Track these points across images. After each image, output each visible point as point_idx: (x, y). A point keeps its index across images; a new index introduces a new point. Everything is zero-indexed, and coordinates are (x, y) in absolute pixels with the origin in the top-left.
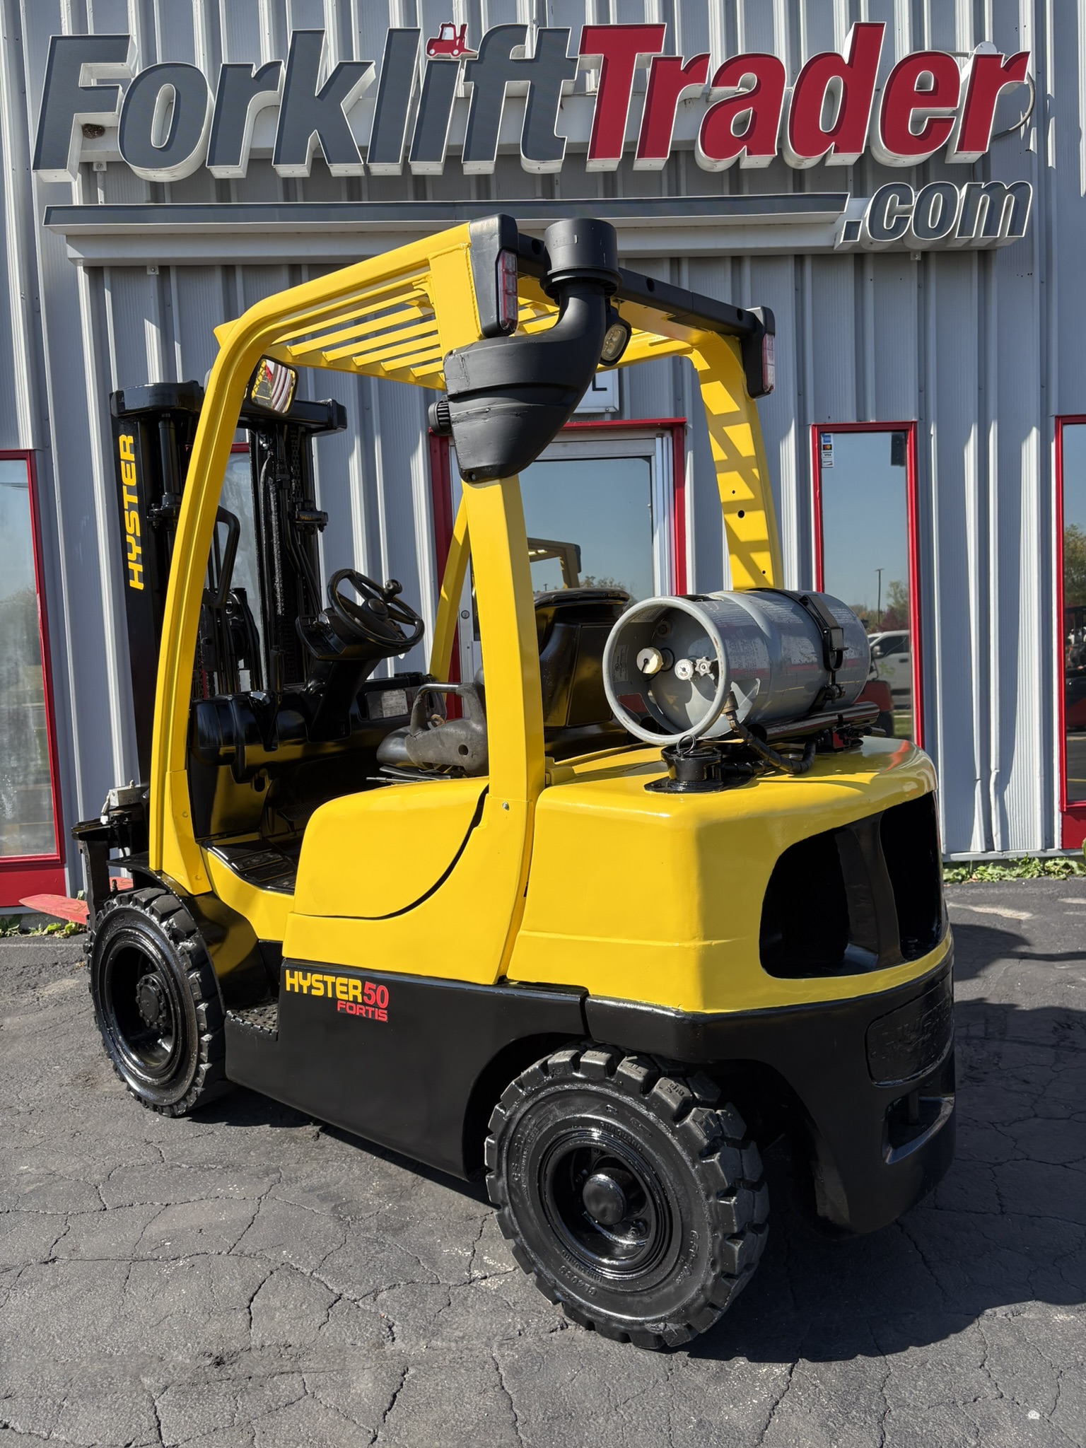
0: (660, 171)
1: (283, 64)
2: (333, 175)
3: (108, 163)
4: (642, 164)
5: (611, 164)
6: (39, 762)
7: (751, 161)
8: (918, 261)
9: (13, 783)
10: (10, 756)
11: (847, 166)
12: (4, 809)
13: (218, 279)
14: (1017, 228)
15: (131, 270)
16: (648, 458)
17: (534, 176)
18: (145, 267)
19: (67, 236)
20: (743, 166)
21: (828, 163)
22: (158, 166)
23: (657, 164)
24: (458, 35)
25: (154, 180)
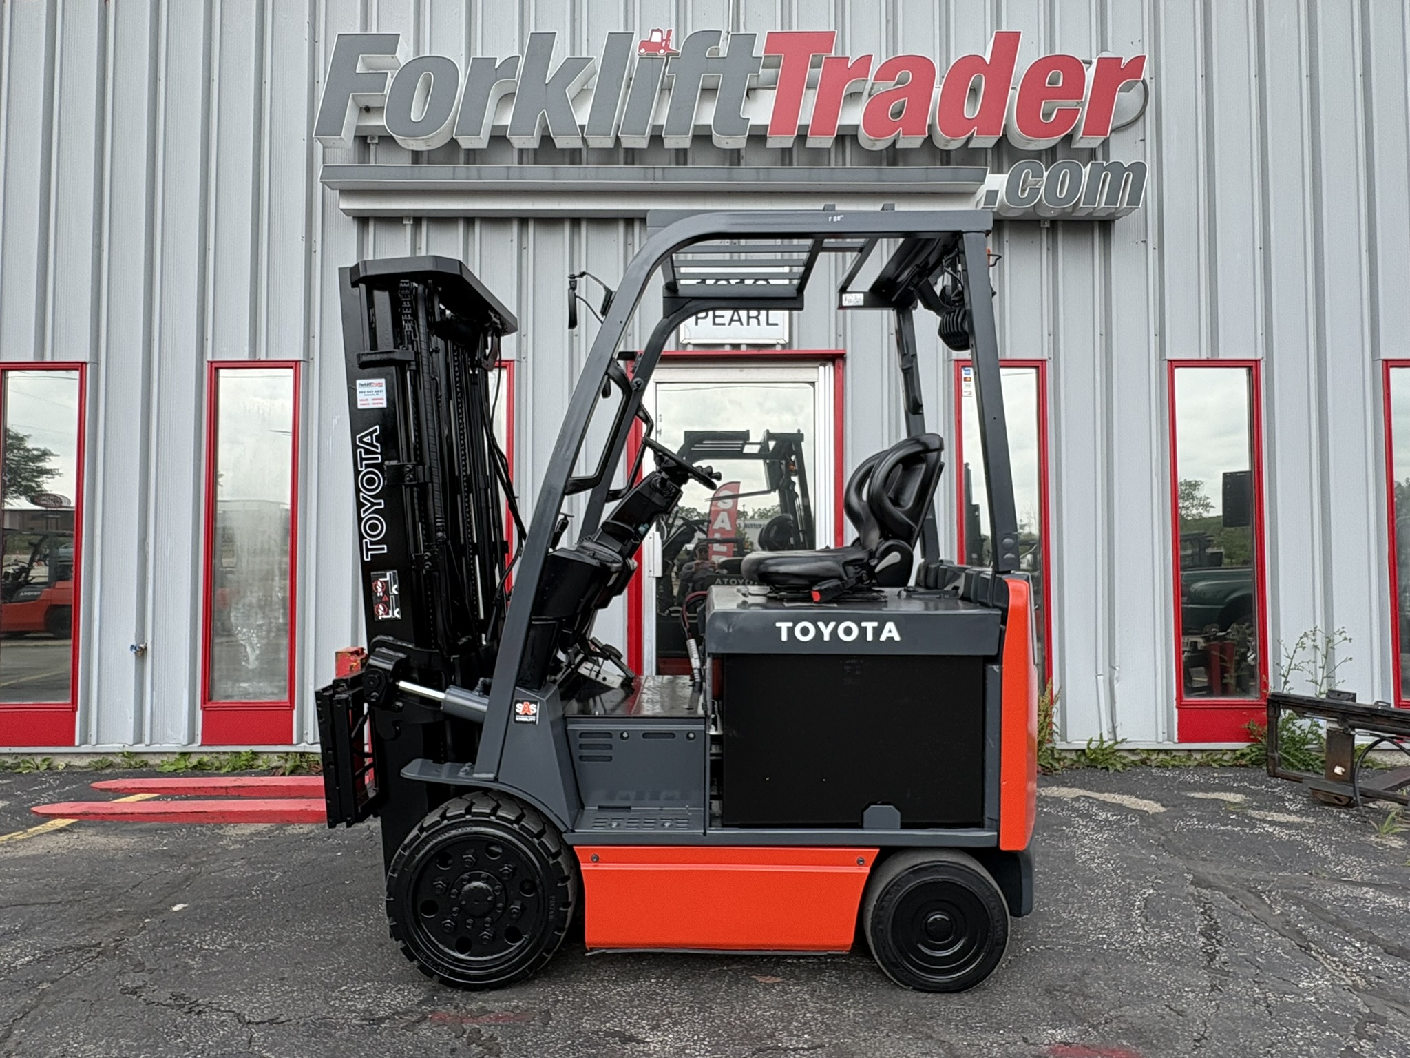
0: (829, 149)
1: (521, 59)
2: (558, 146)
3: (380, 137)
4: (812, 142)
5: (788, 142)
6: (281, 621)
7: (905, 142)
8: (1048, 228)
9: (258, 636)
10: (257, 613)
11: (986, 149)
12: (248, 659)
13: (461, 227)
14: (1134, 200)
15: (392, 220)
16: (814, 383)
17: (725, 150)
18: (403, 218)
19: (340, 191)
20: (897, 147)
21: (971, 146)
22: (413, 136)
23: (827, 142)
24: (664, 38)
25: (416, 149)
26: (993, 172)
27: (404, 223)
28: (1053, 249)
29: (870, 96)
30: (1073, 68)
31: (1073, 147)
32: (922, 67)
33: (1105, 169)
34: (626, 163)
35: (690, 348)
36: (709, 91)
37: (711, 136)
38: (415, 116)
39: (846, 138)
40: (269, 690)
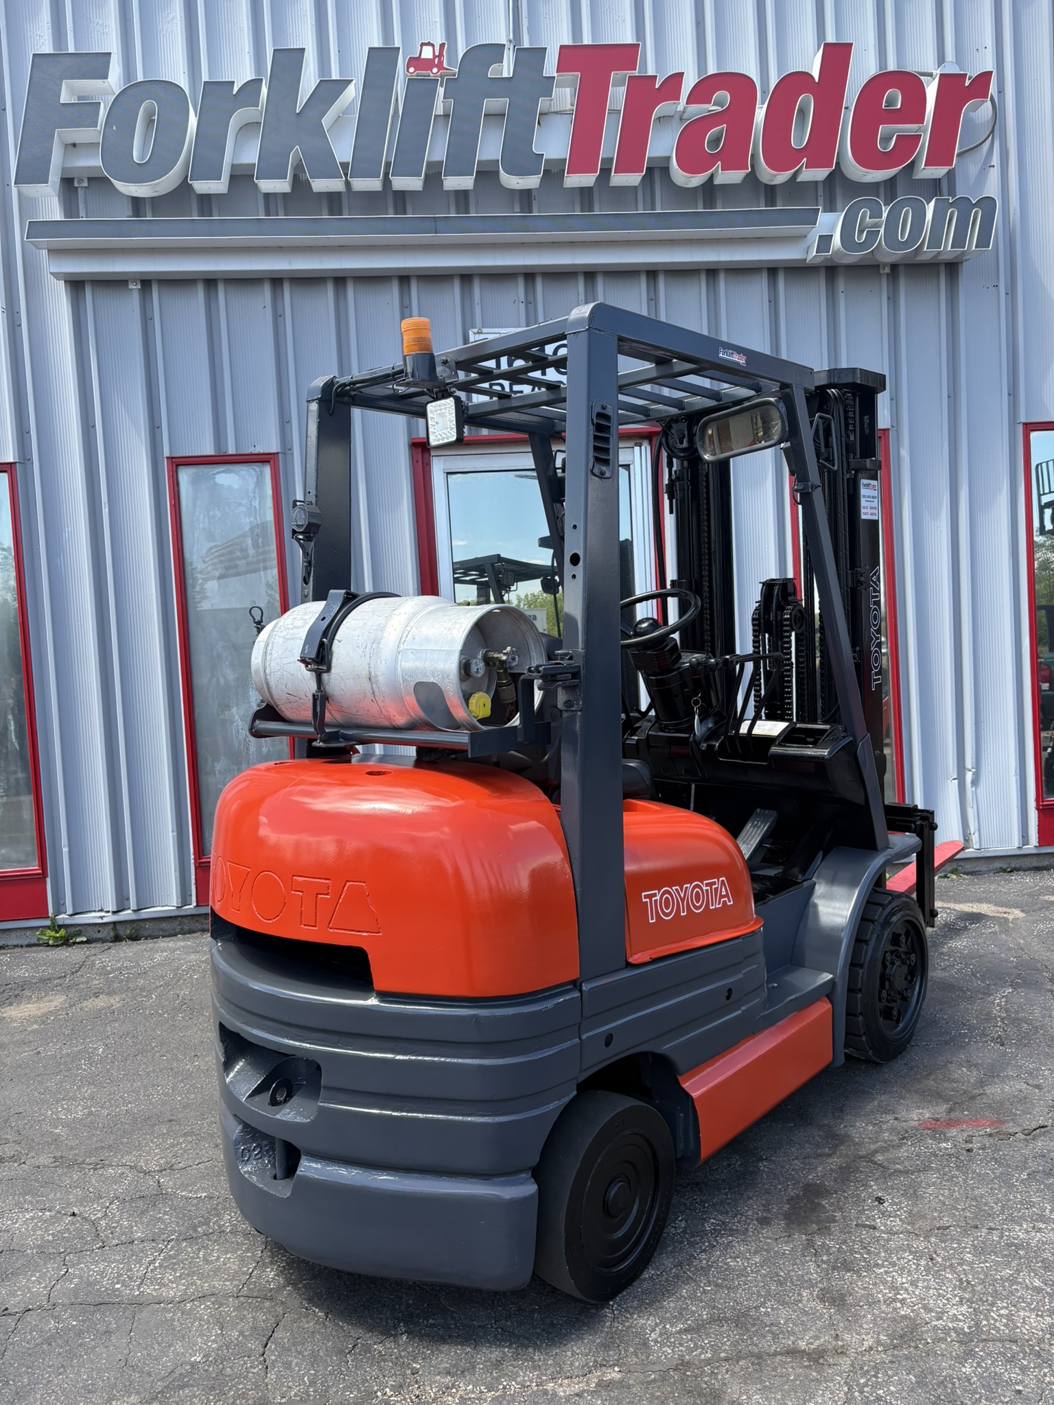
0: (637, 186)
1: (264, 81)
2: (315, 190)
3: (89, 179)
4: (618, 179)
5: (587, 180)
7: (725, 177)
8: (888, 274)
11: (816, 182)
13: (200, 292)
14: (983, 241)
15: (114, 285)
16: (629, 465)
17: (512, 191)
18: (127, 281)
19: (49, 251)
20: (717, 181)
21: (799, 179)
22: (137, 180)
23: (634, 179)
24: (437, 54)
25: (135, 195)
26: (825, 211)
27: (130, 287)
28: (893, 299)
30: (912, 84)
31: (914, 178)
32: (740, 85)
33: (952, 205)
34: (395, 212)
38: (137, 157)
39: (656, 171)
40: (14, 856)
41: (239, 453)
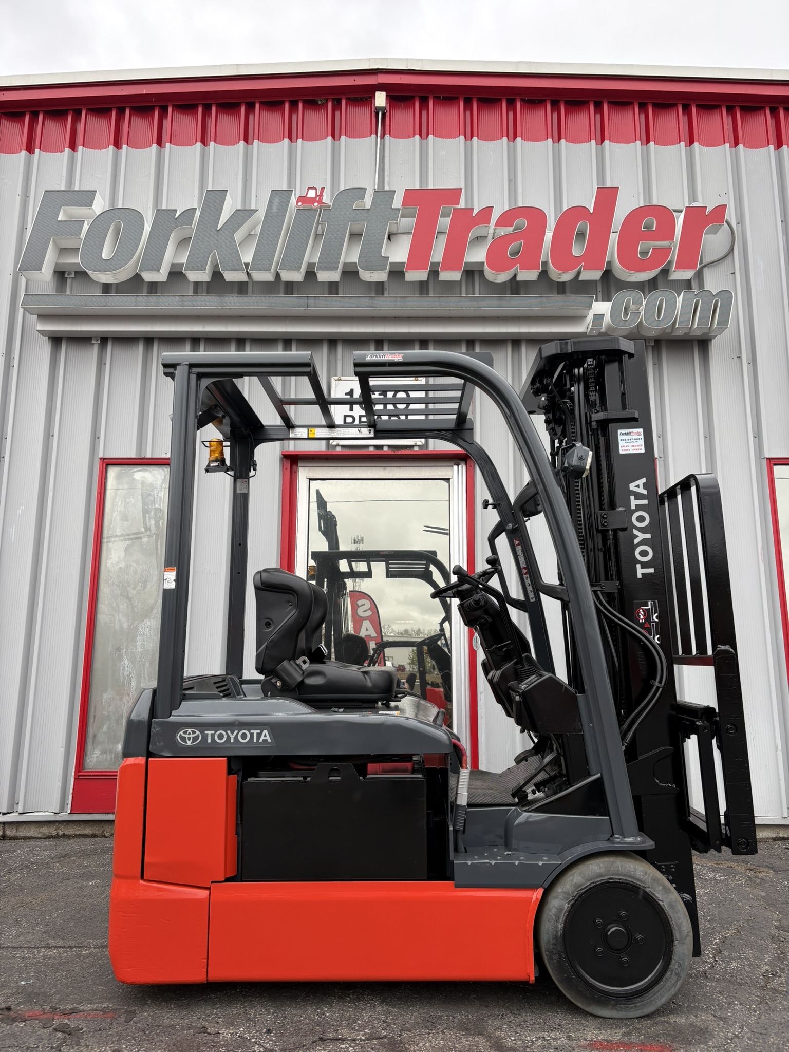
0: (458, 282)
1: (198, 210)
2: (227, 280)
3: (76, 273)
4: (445, 276)
5: (422, 275)
7: (523, 276)
8: (652, 346)
11: (596, 281)
13: (141, 347)
14: (724, 322)
15: (82, 340)
16: (448, 480)
17: (369, 284)
18: (91, 338)
19: (38, 316)
20: (517, 280)
21: (580, 279)
22: (105, 271)
23: (455, 276)
24: (318, 194)
25: (105, 282)
27: (92, 342)
28: (659, 364)
29: (493, 238)
30: (664, 215)
31: (670, 279)
32: (536, 216)
33: (698, 296)
34: (286, 293)
35: (339, 449)
36: (355, 236)
37: (358, 271)
38: (105, 255)
39: (472, 273)
41: (154, 457)
